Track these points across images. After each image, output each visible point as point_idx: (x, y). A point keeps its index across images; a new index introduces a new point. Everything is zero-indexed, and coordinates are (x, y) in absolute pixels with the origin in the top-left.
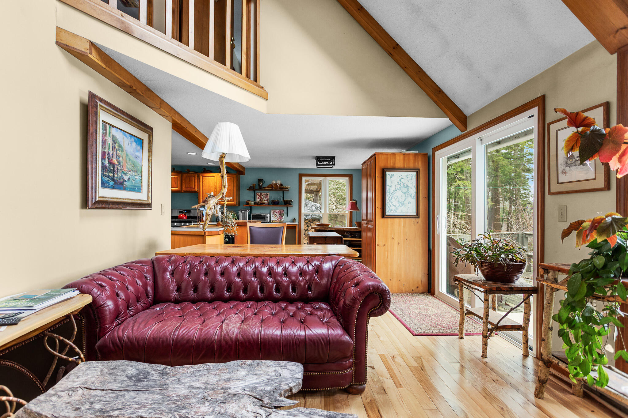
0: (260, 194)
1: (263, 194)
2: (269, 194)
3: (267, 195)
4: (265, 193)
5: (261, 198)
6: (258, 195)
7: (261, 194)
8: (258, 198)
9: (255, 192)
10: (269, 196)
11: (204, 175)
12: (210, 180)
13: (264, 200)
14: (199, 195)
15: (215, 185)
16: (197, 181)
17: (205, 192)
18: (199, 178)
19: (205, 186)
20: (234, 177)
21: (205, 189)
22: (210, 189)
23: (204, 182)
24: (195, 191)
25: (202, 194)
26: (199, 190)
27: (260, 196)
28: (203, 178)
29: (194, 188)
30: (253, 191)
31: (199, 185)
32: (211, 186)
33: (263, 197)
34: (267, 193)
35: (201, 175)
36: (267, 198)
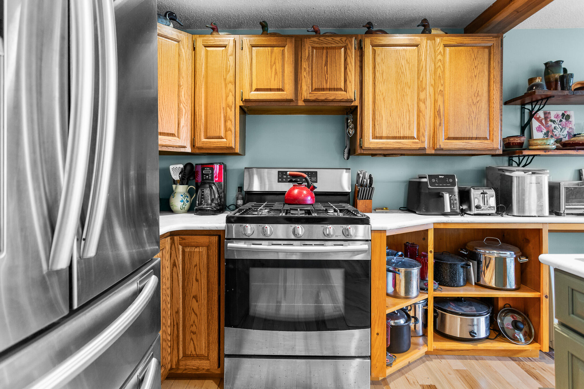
0: (543, 117)
1: (553, 114)
2: (571, 113)
3: (568, 117)
4: (560, 113)
5: (548, 127)
6: (538, 119)
7: (547, 114)
8: (539, 129)
9: (523, 109)
10: (573, 123)
11: (381, 40)
12: (403, 59)
13: (557, 135)
14: (360, 116)
15: (418, 78)
16: (353, 64)
17: (385, 104)
18: (360, 51)
19: (382, 81)
20: (489, 48)
21: (383, 94)
22: (402, 92)
23: (380, 65)
24: (347, 100)
25: (373, 111)
26: (360, 95)
27: (543, 121)
28: (374, 52)
29: (343, 89)
30: (519, 107)
31: (361, 79)
32: (408, 83)
33: (553, 125)
34: (568, 113)
35: (370, 42)
36: (567, 129)
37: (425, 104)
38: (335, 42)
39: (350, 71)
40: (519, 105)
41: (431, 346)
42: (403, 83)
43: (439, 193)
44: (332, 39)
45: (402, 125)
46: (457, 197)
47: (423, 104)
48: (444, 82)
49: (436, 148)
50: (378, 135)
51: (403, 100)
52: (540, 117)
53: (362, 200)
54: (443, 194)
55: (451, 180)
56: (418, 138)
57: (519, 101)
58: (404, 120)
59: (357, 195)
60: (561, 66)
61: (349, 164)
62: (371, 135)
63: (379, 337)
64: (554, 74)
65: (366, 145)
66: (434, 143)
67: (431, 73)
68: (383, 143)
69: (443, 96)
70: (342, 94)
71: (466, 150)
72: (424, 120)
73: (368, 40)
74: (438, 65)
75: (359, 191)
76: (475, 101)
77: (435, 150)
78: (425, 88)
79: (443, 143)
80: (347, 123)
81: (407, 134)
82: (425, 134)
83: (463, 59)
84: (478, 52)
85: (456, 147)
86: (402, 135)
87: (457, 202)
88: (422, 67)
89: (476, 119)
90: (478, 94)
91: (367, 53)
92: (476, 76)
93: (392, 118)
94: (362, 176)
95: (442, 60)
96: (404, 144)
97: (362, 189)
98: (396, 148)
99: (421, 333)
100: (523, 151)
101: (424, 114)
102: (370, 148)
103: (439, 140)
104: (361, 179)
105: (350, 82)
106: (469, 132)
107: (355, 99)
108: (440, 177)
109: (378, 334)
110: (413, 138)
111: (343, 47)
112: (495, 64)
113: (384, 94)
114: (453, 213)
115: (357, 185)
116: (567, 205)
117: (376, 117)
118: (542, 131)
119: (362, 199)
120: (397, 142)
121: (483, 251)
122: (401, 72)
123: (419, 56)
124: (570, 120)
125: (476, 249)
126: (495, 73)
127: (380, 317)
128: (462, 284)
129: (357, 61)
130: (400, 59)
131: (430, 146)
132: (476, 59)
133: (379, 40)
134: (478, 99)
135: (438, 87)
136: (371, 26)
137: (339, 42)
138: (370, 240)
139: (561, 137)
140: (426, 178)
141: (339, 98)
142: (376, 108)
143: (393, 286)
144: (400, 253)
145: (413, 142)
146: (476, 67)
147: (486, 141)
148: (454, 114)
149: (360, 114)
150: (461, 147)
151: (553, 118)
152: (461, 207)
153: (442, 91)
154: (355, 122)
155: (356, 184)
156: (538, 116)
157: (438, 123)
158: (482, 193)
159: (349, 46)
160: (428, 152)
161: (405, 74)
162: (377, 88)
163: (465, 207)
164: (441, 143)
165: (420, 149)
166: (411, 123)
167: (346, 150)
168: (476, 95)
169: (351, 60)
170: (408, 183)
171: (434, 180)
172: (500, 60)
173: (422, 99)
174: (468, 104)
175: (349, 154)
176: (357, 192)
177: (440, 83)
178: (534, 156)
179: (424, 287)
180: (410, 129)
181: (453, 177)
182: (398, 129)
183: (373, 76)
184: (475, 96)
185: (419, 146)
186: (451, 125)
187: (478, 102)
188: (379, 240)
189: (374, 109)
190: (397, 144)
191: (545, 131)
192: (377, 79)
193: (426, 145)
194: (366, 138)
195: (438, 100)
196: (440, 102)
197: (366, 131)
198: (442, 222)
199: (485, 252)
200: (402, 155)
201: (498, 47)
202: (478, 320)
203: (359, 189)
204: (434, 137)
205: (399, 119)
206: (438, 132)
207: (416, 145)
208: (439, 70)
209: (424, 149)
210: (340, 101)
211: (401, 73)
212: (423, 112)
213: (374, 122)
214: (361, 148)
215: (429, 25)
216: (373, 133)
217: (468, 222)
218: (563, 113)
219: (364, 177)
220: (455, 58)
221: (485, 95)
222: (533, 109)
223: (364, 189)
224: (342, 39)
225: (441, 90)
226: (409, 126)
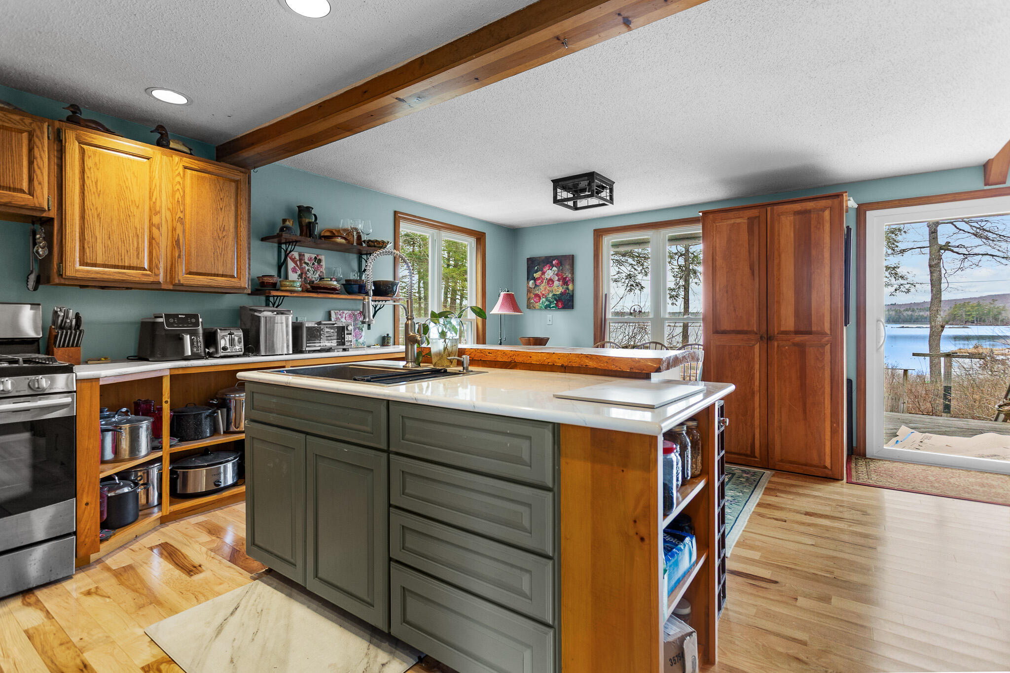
0: (297, 258)
1: (307, 256)
2: (323, 258)
3: (319, 261)
4: (313, 256)
5: (302, 269)
6: (293, 260)
7: (301, 256)
8: (294, 271)
9: (280, 248)
10: (324, 267)
11: (93, 138)
12: (128, 170)
13: (310, 278)
14: (58, 233)
15: (150, 198)
16: (46, 160)
17: (100, 222)
18: (57, 144)
19: (95, 192)
20: (237, 182)
21: (96, 209)
22: (127, 211)
23: (92, 171)
24: (35, 208)
25: (82, 229)
26: (58, 202)
27: (298, 263)
28: (83, 152)
29: (27, 192)
30: (276, 245)
31: (60, 182)
32: (135, 201)
33: (307, 268)
34: (320, 257)
35: (74, 136)
36: (319, 273)
37: (159, 230)
38: (10, 120)
39: (39, 168)
40: (275, 243)
41: (167, 510)
42: (128, 200)
43: (179, 335)
44: (5, 115)
45: (127, 251)
46: (201, 338)
47: (157, 230)
48: (184, 209)
49: (174, 283)
50: (89, 261)
51: (129, 221)
52: (295, 258)
53: (62, 348)
54: (183, 336)
55: (193, 320)
56: (150, 270)
57: (276, 240)
58: (130, 246)
59: (52, 342)
60: (311, 212)
61: (38, 296)
62: (78, 259)
63: (89, 507)
64: (305, 218)
65: (69, 272)
66: (172, 278)
67: (168, 195)
68: (98, 273)
69: (183, 224)
70: (25, 198)
71: (210, 287)
72: (157, 249)
73: (71, 133)
74: (177, 188)
75: (56, 337)
76: (221, 236)
77: (173, 285)
78: (159, 212)
79: (183, 278)
80: (34, 239)
81: (134, 263)
82: (160, 266)
83: (207, 187)
84: (224, 183)
85: (199, 283)
86: (126, 264)
87: (201, 344)
88: (156, 186)
89: (223, 255)
90: (224, 228)
91: (71, 150)
92: (221, 209)
93: (112, 242)
94: (63, 314)
95: (181, 183)
96: (130, 276)
97: (63, 332)
98: (119, 280)
99: (156, 503)
100: (271, 291)
101: (158, 241)
102: (76, 278)
103: (178, 274)
104: (60, 319)
105: (40, 183)
106: (214, 268)
107: (48, 208)
108: (180, 316)
109: (87, 504)
110: (144, 269)
111: (26, 131)
112: (243, 201)
113: (99, 210)
114: (195, 356)
115: (53, 327)
116: (308, 343)
117: (86, 238)
118: (296, 273)
119: (63, 346)
120: (120, 273)
121: (233, 396)
122: (124, 186)
123: (151, 172)
124: (321, 264)
125: (226, 395)
126: (243, 209)
127: (90, 482)
128: (208, 435)
129: (52, 156)
130: (123, 170)
131: (166, 280)
132: (221, 191)
133: (90, 137)
134: (225, 233)
135: (177, 213)
136: (78, 111)
137: (19, 122)
138: (75, 392)
139: (314, 279)
140: (162, 317)
141: (19, 203)
142: (86, 225)
143: (112, 452)
144: (124, 410)
145: (143, 275)
146: (221, 199)
147: (233, 280)
148: (197, 247)
149: (58, 230)
150: (206, 283)
151: (306, 261)
152: (207, 350)
153: (182, 219)
154: (49, 239)
155: (51, 327)
156: (293, 257)
157: (177, 255)
158: (229, 334)
159: (38, 132)
160: (164, 287)
161: (131, 188)
162: (88, 200)
163: (212, 350)
164: (180, 278)
165: (153, 283)
166: (140, 250)
167: (32, 278)
168: (222, 229)
169: (42, 153)
170: (140, 325)
171: (171, 320)
172: (247, 197)
173: (155, 224)
174: (213, 237)
175: (38, 282)
176: (53, 338)
177: (179, 209)
178: (284, 296)
179: (159, 445)
180: (138, 257)
181: (196, 316)
182: (121, 256)
183: (81, 183)
184: (220, 230)
185: (151, 279)
186: (193, 259)
187: (224, 237)
188: (89, 391)
189: (83, 226)
190: (120, 275)
191: (299, 272)
192: (87, 187)
193: (161, 279)
194: (68, 264)
195: (177, 228)
196: (179, 231)
197: (68, 254)
198: (180, 366)
199: (235, 397)
200: (127, 288)
201: (245, 184)
202: (224, 466)
203: (58, 333)
204: (171, 270)
205: (123, 244)
206: (177, 264)
207: (147, 277)
208: (178, 193)
209: (159, 283)
210: (21, 207)
211: (125, 188)
212: (156, 239)
213: (83, 244)
214: (60, 276)
215: (167, 133)
216: (82, 259)
217: (210, 365)
218: (315, 257)
219: (66, 316)
220: (198, 184)
221: (232, 230)
222: (287, 250)
223: (67, 333)
224: (24, 119)
225: (180, 217)
226: (138, 254)
